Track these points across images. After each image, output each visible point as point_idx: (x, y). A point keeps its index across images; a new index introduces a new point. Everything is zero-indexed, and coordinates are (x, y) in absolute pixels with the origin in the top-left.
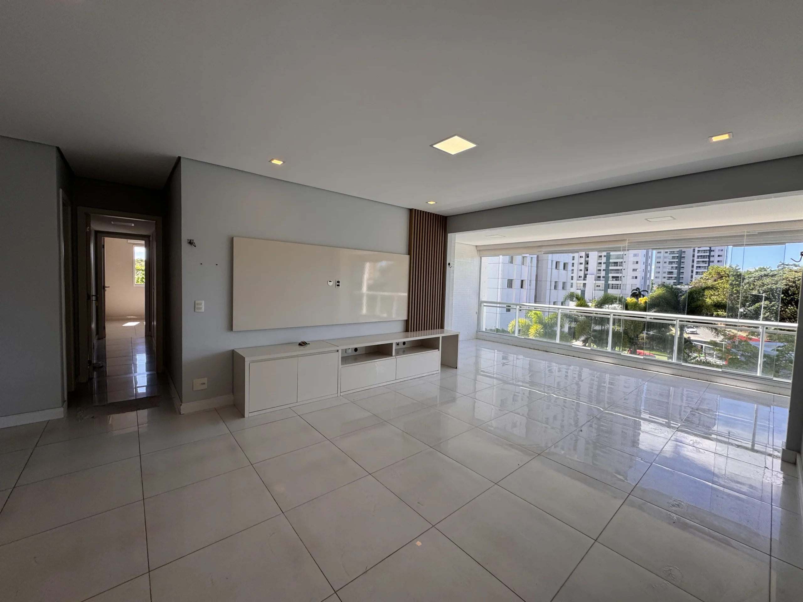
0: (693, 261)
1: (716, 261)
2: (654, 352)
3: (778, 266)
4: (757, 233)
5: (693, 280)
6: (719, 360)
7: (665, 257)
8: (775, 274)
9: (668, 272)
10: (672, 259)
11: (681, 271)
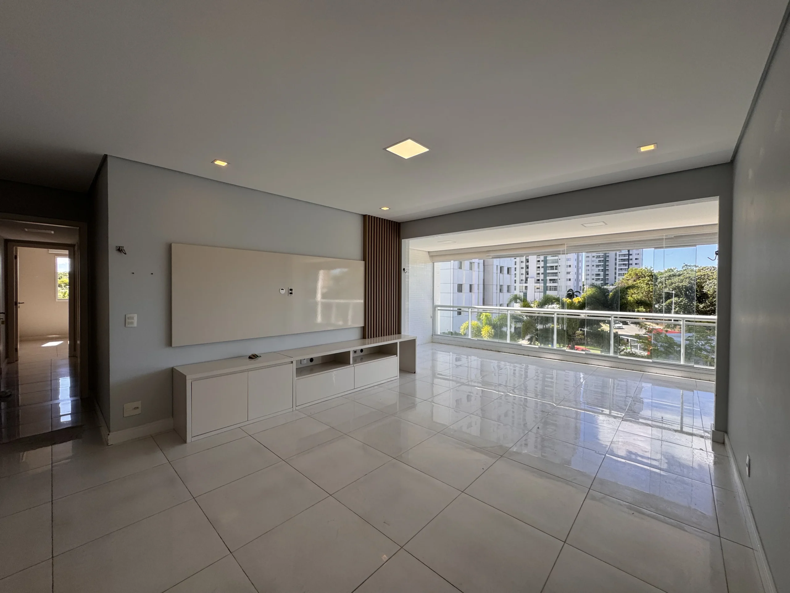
0: (616, 264)
1: (634, 264)
2: (588, 347)
3: (683, 267)
4: (673, 237)
5: (617, 281)
6: (643, 351)
7: (593, 261)
8: (681, 273)
9: (596, 274)
10: (599, 262)
11: (607, 273)
